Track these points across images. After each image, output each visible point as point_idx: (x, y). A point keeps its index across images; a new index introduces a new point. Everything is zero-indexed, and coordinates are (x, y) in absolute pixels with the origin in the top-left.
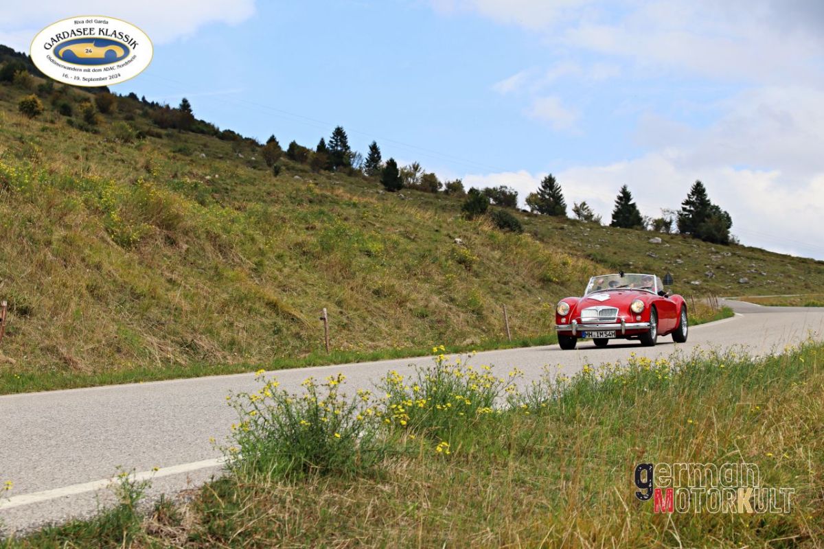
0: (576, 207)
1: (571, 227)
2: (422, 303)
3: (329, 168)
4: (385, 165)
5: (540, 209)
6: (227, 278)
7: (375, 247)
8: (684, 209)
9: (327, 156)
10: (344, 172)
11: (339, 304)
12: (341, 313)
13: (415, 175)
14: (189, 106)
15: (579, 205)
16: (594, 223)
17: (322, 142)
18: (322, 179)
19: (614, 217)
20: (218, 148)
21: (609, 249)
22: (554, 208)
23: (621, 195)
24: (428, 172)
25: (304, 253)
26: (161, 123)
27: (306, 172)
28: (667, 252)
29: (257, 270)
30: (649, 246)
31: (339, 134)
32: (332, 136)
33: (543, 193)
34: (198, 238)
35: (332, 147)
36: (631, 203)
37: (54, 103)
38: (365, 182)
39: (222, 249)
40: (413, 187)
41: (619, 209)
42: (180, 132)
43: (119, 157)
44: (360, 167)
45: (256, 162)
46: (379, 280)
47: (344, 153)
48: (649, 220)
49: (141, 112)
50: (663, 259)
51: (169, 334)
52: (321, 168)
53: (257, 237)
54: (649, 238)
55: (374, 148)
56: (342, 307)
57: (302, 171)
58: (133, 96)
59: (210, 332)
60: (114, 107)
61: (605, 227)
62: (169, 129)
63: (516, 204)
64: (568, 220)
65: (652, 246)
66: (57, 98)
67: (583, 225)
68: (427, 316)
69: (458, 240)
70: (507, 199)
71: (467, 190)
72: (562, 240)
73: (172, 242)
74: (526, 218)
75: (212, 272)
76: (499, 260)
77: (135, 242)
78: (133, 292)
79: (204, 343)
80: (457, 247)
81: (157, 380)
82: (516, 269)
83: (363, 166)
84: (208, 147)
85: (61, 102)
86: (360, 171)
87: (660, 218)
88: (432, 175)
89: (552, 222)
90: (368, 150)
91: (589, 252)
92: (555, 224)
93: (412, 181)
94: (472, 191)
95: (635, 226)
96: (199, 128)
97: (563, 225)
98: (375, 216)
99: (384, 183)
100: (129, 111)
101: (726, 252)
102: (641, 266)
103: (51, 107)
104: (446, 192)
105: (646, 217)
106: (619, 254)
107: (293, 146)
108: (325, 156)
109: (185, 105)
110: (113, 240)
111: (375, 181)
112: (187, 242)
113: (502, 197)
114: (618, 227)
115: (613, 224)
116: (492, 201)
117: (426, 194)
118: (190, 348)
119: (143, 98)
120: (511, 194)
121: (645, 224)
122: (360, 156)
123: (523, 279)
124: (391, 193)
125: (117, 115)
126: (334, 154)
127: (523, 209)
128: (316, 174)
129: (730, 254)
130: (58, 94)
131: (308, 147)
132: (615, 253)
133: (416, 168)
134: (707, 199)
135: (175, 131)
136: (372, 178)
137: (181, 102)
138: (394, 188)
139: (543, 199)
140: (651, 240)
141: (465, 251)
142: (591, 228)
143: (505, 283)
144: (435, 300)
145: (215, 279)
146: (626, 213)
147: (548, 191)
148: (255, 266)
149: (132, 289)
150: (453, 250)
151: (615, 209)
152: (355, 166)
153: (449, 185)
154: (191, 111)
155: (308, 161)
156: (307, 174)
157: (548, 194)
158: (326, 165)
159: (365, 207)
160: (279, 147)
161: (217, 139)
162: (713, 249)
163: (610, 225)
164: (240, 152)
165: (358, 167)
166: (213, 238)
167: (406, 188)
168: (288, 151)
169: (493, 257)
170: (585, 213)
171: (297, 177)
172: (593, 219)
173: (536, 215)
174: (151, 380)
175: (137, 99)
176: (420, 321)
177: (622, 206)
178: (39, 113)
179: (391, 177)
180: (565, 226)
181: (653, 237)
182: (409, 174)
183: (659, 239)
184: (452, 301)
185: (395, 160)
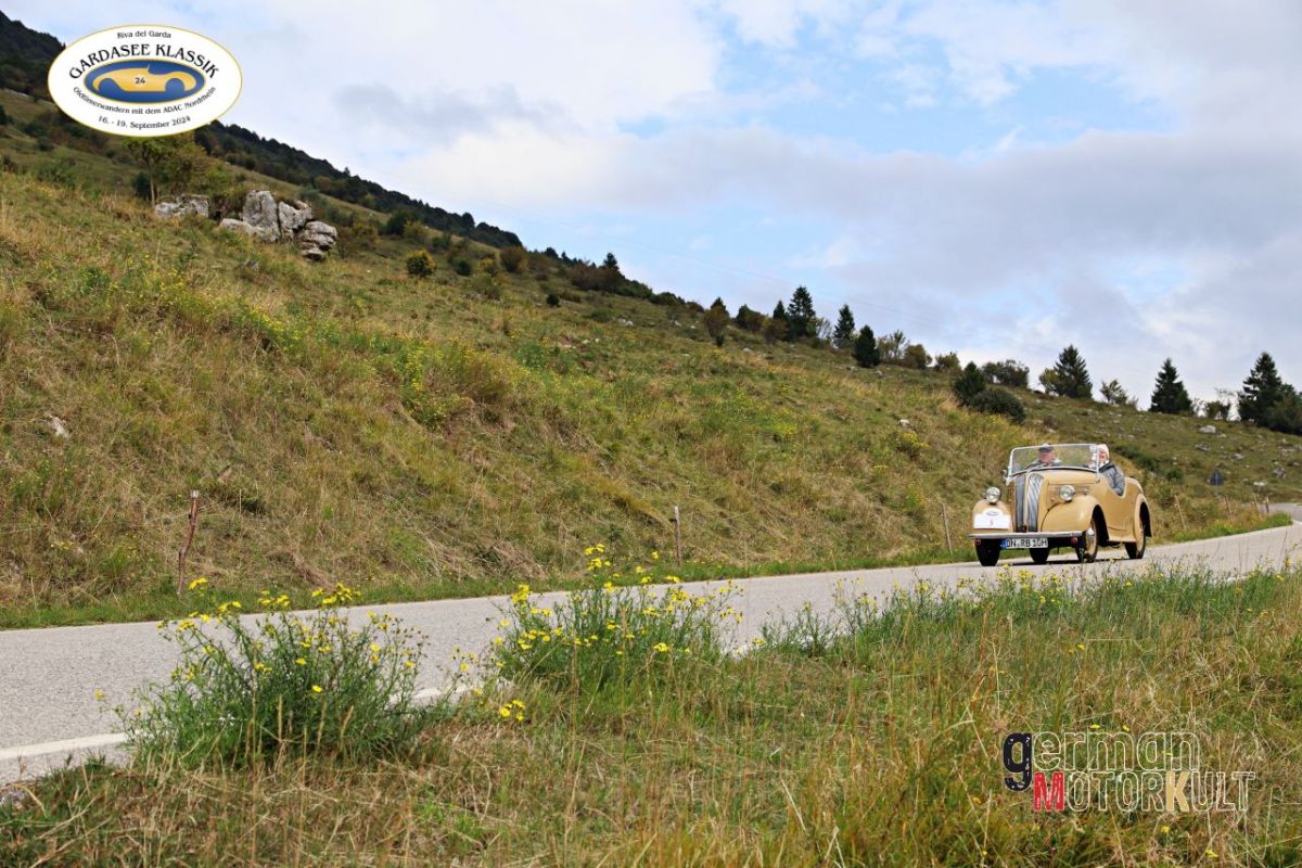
0: (1104, 386)
1: (1097, 412)
2: (839, 502)
3: (788, 339)
4: (860, 334)
5: (1058, 390)
6: (565, 467)
7: (785, 429)
8: (1246, 390)
9: (785, 323)
10: (808, 344)
11: (721, 502)
12: (721, 514)
13: (897, 347)
14: (615, 262)
15: (1108, 385)
16: (1128, 407)
17: (780, 306)
18: (778, 352)
19: (1154, 399)
20: (650, 315)
21: (1147, 440)
22: (1075, 388)
23: (1164, 372)
24: (914, 343)
25: (681, 436)
26: (580, 284)
27: (758, 343)
28: (1223, 444)
29: (610, 457)
30: (1198, 436)
31: (802, 296)
32: (793, 298)
33: (1061, 369)
34: (531, 414)
35: (793, 312)
36: (1176, 381)
37: (450, 261)
38: (833, 356)
39: (563, 428)
40: (895, 362)
41: (1161, 390)
42: (603, 295)
43: (471, 315)
44: (828, 337)
45: (696, 331)
46: (779, 472)
47: (808, 320)
48: (1201, 403)
49: (556, 270)
50: (1217, 454)
51: (461, 539)
52: (778, 338)
53: (616, 414)
54: (1199, 427)
55: (846, 314)
56: (724, 506)
57: (754, 342)
58: (550, 252)
59: (520, 536)
60: (524, 265)
61: (1142, 413)
62: (591, 291)
63: (1026, 384)
64: (1094, 403)
65: (1204, 437)
66: (455, 254)
67: (1113, 409)
68: (844, 519)
69: (904, 421)
70: (1017, 378)
71: (963, 365)
72: (1085, 429)
73: (492, 419)
74: (1039, 401)
75: (543, 459)
76: (959, 448)
77: (439, 418)
78: (420, 484)
79: (508, 552)
80: (900, 431)
81: (416, 601)
82: (981, 459)
83: (831, 335)
84: (638, 313)
85: (458, 259)
86: (828, 342)
87: (1215, 401)
88: (919, 348)
89: (1070, 406)
90: (838, 316)
91: (1119, 444)
92: (1076, 409)
93: (893, 355)
94: (971, 366)
95: (1181, 412)
96: (627, 290)
97: (1085, 410)
99: (857, 357)
100: (542, 270)
102: (1188, 462)
103: (446, 265)
104: (937, 368)
105: (1196, 399)
106: (1158, 446)
107: (744, 311)
109: (611, 261)
110: (412, 416)
111: (847, 353)
112: (515, 420)
113: (1009, 374)
114: (1160, 413)
115: (1153, 409)
116: (995, 379)
117: (911, 371)
118: (487, 558)
119: (564, 254)
120: (1020, 370)
121: (1195, 408)
122: (828, 323)
123: (992, 474)
124: (865, 370)
125: (527, 274)
126: (794, 321)
127: (1036, 389)
128: (771, 345)
130: (456, 249)
131: (763, 312)
132: (1154, 446)
133: (899, 338)
134: (1277, 376)
135: (598, 294)
136: (842, 351)
137: (605, 258)
138: (870, 363)
139: (1062, 377)
140: (1203, 429)
141: (911, 436)
142: (1123, 414)
143: (965, 478)
144: (861, 497)
145: (548, 467)
146: (1170, 395)
147: (1068, 367)
148: (607, 452)
149: (419, 479)
150: (895, 434)
151: (1156, 389)
152: (822, 335)
153: (941, 360)
154: (617, 268)
155: (762, 329)
156: (759, 346)
157: (1069, 371)
158: (785, 335)
160: (727, 313)
161: (650, 304)
162: (1284, 441)
163: (1150, 410)
164: (676, 319)
165: (825, 337)
166: (552, 415)
167: (885, 363)
168: (738, 317)
169: (952, 444)
170: (1117, 395)
171: (746, 350)
172: (1127, 402)
173: (1052, 398)
174: (407, 600)
175: (557, 255)
176: (833, 526)
177: (1165, 385)
178: (430, 272)
179: (865, 351)
180: (1090, 411)
181: (1205, 425)
182: (888, 347)
183: (1212, 429)
184: (883, 500)
185: (872, 328)
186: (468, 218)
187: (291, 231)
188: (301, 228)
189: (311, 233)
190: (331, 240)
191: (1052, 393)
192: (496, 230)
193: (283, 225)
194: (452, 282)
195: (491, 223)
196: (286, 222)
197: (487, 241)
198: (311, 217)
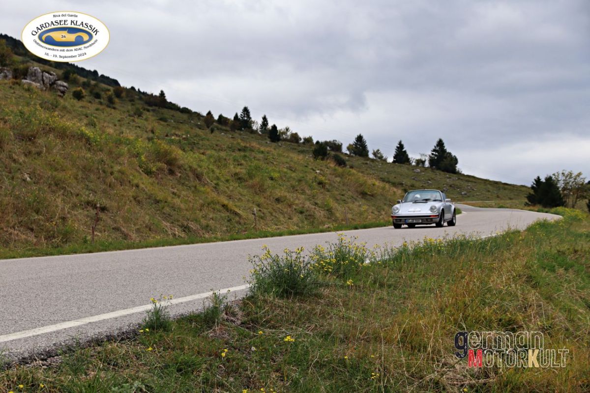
0: (374, 152)
1: (371, 163)
2: (301, 206)
3: (240, 129)
4: (271, 128)
5: (355, 153)
6: (201, 192)
7: (276, 175)
8: (432, 154)
10: (248, 132)
11: (258, 205)
13: (287, 133)
14: (164, 94)
15: (375, 151)
16: (383, 160)
17: (237, 115)
18: (236, 135)
19: (394, 158)
20: (180, 118)
21: (392, 175)
22: (362, 152)
23: (399, 146)
24: (294, 132)
25: (239, 179)
26: (149, 104)
27: (228, 131)
28: (423, 177)
29: (216, 187)
30: (413, 174)
31: (246, 110)
32: (242, 111)
33: (356, 144)
34: (185, 170)
35: (242, 118)
36: (404, 150)
37: (91, 92)
38: (260, 137)
39: (198, 176)
40: (286, 140)
41: (397, 153)
42: (159, 108)
45: (200, 125)
46: (278, 193)
47: (248, 121)
48: (414, 159)
49: (138, 97)
50: (421, 181)
51: (175, 221)
52: (236, 129)
53: (215, 170)
54: (413, 170)
55: (265, 119)
56: (260, 207)
57: (226, 130)
58: (133, 88)
60: (124, 94)
61: (389, 163)
62: (153, 107)
63: (341, 150)
64: (370, 159)
65: (415, 174)
66: (93, 89)
67: (378, 162)
69: (318, 171)
70: (336, 147)
71: (315, 142)
72: (366, 170)
73: (171, 172)
74: (347, 158)
75: (193, 188)
76: (340, 182)
77: (153, 172)
78: (155, 199)
79: (193, 226)
80: (317, 176)
83: (258, 128)
84: (175, 117)
85: (95, 91)
86: (257, 131)
87: (419, 158)
88: (296, 134)
89: (361, 160)
90: (261, 120)
91: (381, 176)
92: (363, 161)
93: (285, 137)
94: (318, 142)
95: (406, 163)
96: (169, 107)
98: (273, 158)
99: (269, 137)
100: (131, 97)
101: (454, 177)
102: (409, 185)
103: (90, 94)
104: (304, 143)
105: (412, 158)
107: (221, 117)
108: (238, 123)
109: (162, 94)
110: (143, 171)
112: (180, 172)
113: (334, 146)
114: (397, 163)
115: (394, 162)
116: (328, 148)
117: (293, 144)
118: (186, 228)
119: (139, 90)
120: (339, 144)
121: (411, 162)
122: (257, 123)
123: (352, 193)
124: (274, 143)
125: (125, 99)
126: (243, 122)
127: (346, 152)
128: (234, 133)
129: (457, 179)
131: (229, 117)
132: (395, 178)
133: (287, 129)
134: (445, 148)
135: (157, 108)
136: (264, 135)
137: (160, 92)
138: (276, 140)
139: (356, 147)
140: (415, 170)
141: (322, 178)
142: (382, 164)
143: (343, 195)
144: (307, 204)
145: (195, 192)
146: (401, 155)
147: (359, 143)
148: (215, 185)
149: (155, 197)
151: (395, 153)
152: (254, 128)
153: (305, 139)
154: (165, 97)
155: (229, 125)
157: (359, 145)
159: (268, 153)
160: (213, 117)
161: (179, 112)
162: (448, 176)
163: (393, 162)
164: (191, 120)
165: (256, 129)
166: (193, 170)
167: (282, 140)
168: (218, 119)
169: (336, 181)
170: (379, 155)
171: (223, 134)
172: (383, 159)
173: (352, 156)
175: (135, 90)
176: (300, 216)
177: (399, 152)
178: (83, 97)
179: (274, 135)
180: (368, 162)
181: (416, 169)
182: (284, 133)
183: (419, 170)
184: (316, 204)
185: (276, 125)
186: (95, 72)
187: (48, 85)
188: (54, 83)
189: (57, 86)
190: (65, 89)
191: (352, 154)
192: (108, 78)
193: (45, 82)
194: (93, 102)
195: (106, 75)
196: (46, 81)
197: (104, 83)
198: (57, 79)
